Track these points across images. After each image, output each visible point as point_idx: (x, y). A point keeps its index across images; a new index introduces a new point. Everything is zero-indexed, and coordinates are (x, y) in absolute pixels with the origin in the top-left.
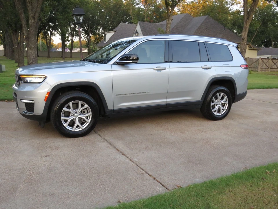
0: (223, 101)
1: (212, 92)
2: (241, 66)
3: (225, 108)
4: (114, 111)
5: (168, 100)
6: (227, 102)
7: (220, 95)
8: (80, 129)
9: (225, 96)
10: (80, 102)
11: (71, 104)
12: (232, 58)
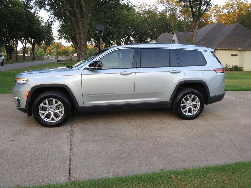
0: (194, 102)
1: (181, 94)
2: (215, 70)
3: (197, 109)
4: (84, 108)
5: (135, 100)
6: (199, 103)
7: (190, 97)
8: (55, 121)
9: (196, 98)
10: (54, 100)
11: (47, 101)
12: (206, 63)
